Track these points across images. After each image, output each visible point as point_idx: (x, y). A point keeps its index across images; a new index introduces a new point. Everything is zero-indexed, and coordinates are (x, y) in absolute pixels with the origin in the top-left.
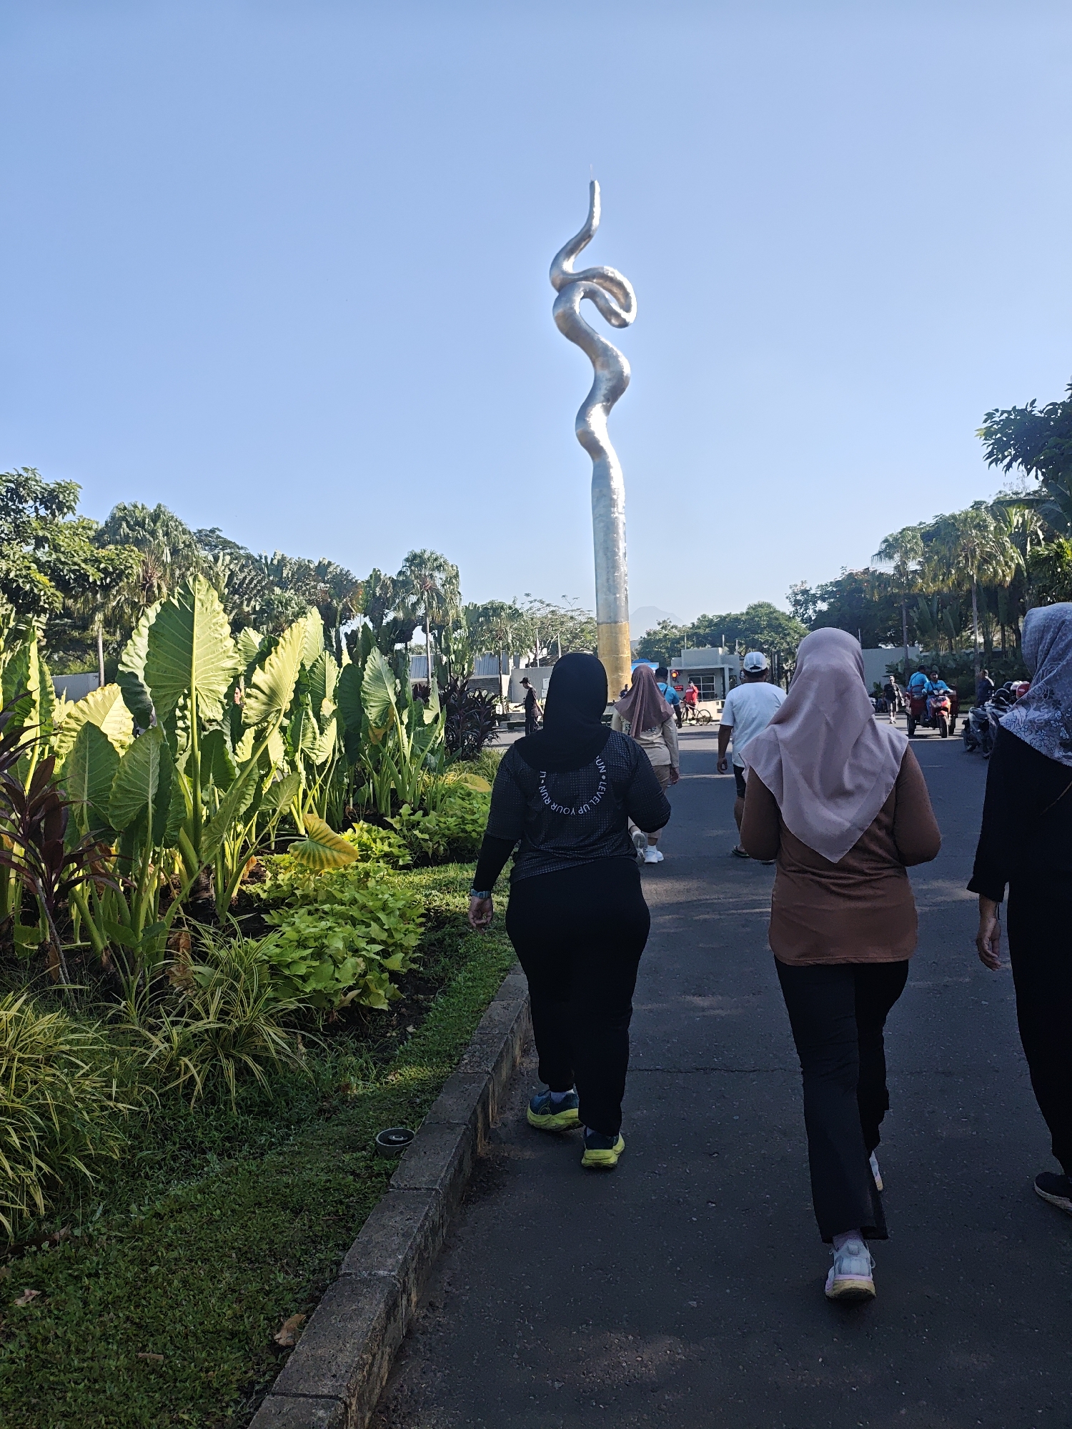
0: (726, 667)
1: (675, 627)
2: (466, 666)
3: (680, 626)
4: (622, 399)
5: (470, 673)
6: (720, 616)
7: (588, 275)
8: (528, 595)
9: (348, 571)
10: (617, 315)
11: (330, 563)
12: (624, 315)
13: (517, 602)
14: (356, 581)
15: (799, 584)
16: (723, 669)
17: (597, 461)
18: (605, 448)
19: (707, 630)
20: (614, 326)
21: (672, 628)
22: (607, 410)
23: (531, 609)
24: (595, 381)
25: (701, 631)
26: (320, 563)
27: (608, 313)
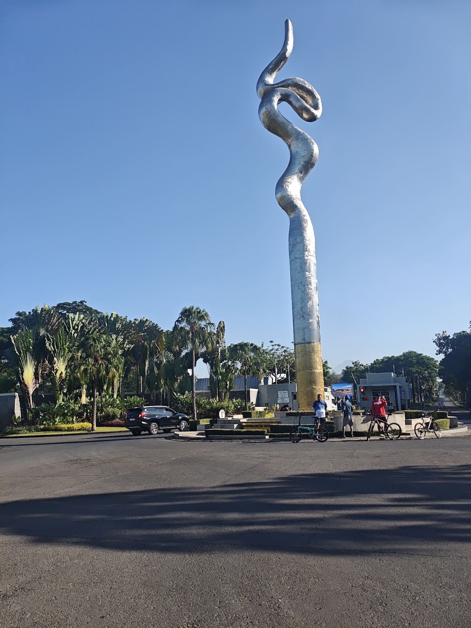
0: (398, 385)
1: (362, 365)
2: (228, 383)
3: (365, 364)
4: (312, 171)
5: (231, 387)
6: (388, 358)
7: (285, 84)
8: (271, 342)
9: (157, 324)
10: (308, 111)
11: (147, 320)
12: (313, 110)
13: (264, 345)
14: (162, 330)
16: (395, 386)
17: (292, 216)
18: (299, 205)
19: (381, 365)
20: (305, 119)
21: (360, 366)
22: (301, 179)
23: (272, 350)
24: (291, 159)
25: (378, 366)
26: (141, 320)
27: (300, 110)
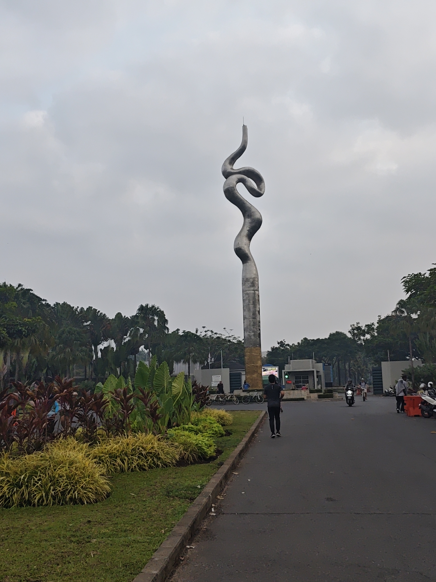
0: (315, 370)
15: (355, 324)
